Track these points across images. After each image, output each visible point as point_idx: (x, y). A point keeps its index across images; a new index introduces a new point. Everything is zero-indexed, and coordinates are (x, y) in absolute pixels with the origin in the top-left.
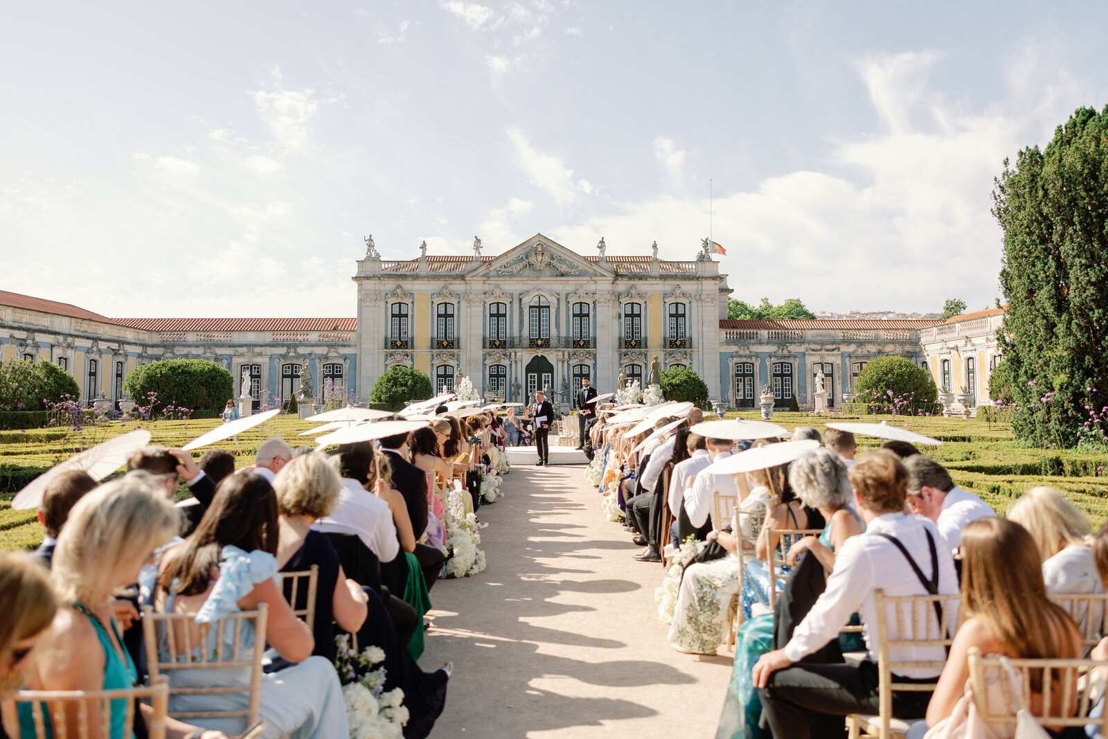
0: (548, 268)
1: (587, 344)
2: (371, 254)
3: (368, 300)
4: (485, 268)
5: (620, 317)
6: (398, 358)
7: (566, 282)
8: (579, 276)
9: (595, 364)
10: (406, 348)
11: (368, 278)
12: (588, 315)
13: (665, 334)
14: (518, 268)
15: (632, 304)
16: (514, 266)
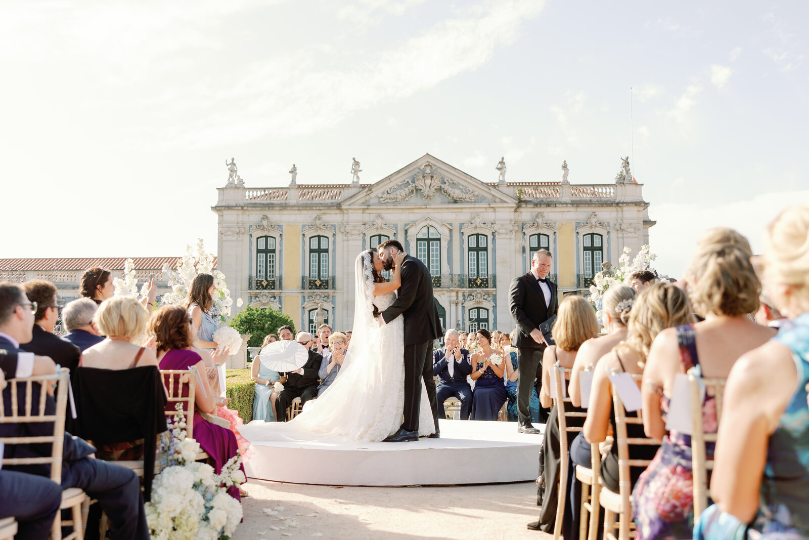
0: (438, 194)
1: (485, 283)
2: (233, 180)
3: (230, 233)
4: (365, 194)
5: (524, 251)
6: (264, 300)
7: (460, 210)
8: (475, 202)
9: (495, 307)
10: (274, 289)
11: (229, 207)
12: (486, 249)
13: (579, 270)
14: (403, 194)
15: (539, 235)
16: (398, 192)
